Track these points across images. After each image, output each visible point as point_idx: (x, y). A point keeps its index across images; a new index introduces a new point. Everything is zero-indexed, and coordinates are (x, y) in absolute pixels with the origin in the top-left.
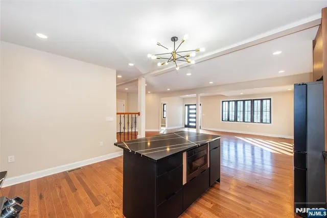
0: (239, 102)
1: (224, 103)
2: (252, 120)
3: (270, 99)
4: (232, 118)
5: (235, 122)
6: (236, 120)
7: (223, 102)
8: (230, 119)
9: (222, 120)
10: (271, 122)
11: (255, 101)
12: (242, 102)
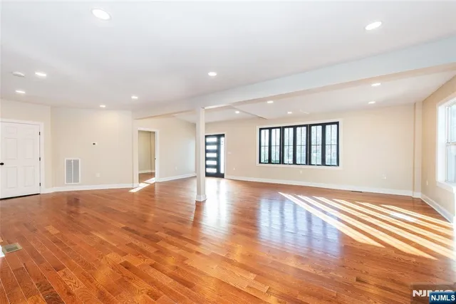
0: (286, 130)
1: (263, 131)
2: (308, 161)
3: (337, 123)
4: (275, 157)
5: (281, 165)
6: (282, 161)
7: (261, 129)
8: (273, 159)
9: (260, 162)
10: (338, 165)
11: (313, 127)
12: (292, 129)
